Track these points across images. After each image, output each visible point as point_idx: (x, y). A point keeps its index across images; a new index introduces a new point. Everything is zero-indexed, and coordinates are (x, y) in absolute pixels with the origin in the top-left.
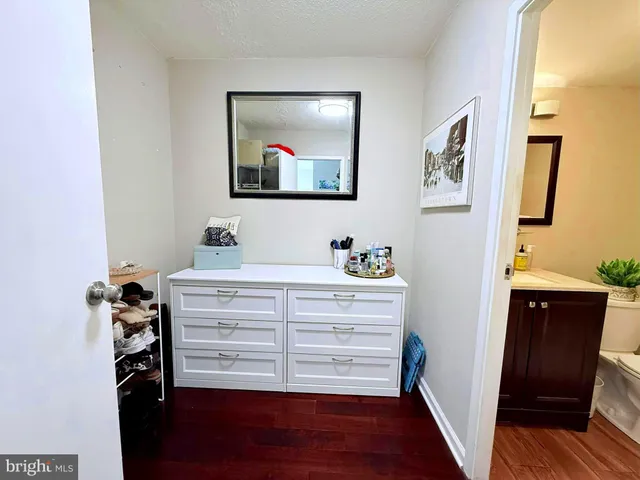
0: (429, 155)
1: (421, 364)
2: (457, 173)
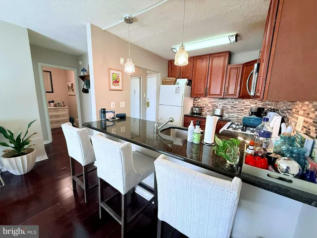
0: (68, 86)
2: (73, 90)
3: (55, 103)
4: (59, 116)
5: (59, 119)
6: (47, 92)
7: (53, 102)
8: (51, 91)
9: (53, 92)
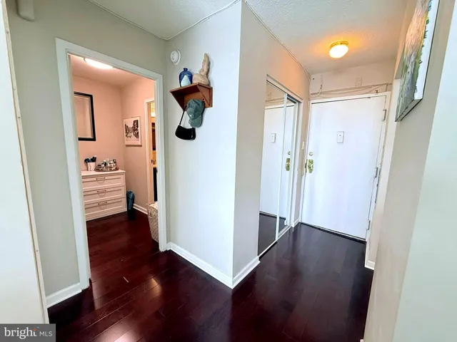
0: (127, 127)
1: (133, 199)
2: (137, 135)
3: (98, 162)
4: (105, 192)
5: (107, 198)
6: (80, 139)
7: (94, 160)
8: (90, 136)
9: (94, 139)
